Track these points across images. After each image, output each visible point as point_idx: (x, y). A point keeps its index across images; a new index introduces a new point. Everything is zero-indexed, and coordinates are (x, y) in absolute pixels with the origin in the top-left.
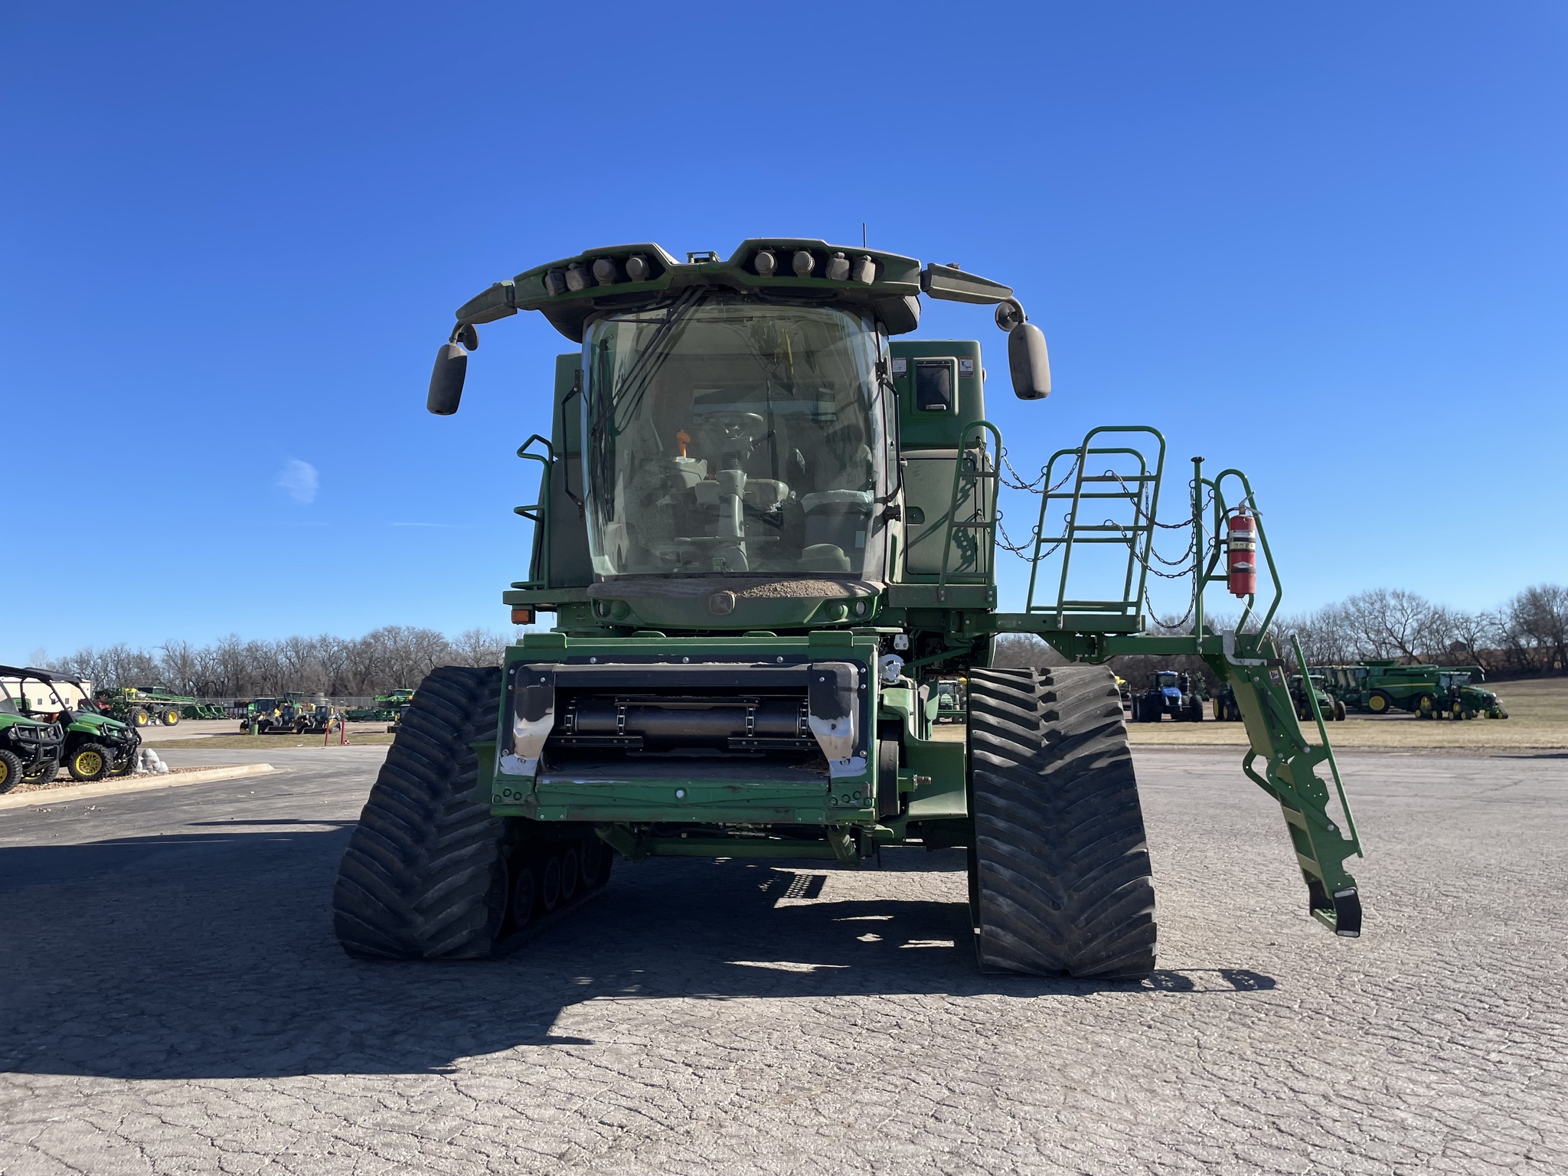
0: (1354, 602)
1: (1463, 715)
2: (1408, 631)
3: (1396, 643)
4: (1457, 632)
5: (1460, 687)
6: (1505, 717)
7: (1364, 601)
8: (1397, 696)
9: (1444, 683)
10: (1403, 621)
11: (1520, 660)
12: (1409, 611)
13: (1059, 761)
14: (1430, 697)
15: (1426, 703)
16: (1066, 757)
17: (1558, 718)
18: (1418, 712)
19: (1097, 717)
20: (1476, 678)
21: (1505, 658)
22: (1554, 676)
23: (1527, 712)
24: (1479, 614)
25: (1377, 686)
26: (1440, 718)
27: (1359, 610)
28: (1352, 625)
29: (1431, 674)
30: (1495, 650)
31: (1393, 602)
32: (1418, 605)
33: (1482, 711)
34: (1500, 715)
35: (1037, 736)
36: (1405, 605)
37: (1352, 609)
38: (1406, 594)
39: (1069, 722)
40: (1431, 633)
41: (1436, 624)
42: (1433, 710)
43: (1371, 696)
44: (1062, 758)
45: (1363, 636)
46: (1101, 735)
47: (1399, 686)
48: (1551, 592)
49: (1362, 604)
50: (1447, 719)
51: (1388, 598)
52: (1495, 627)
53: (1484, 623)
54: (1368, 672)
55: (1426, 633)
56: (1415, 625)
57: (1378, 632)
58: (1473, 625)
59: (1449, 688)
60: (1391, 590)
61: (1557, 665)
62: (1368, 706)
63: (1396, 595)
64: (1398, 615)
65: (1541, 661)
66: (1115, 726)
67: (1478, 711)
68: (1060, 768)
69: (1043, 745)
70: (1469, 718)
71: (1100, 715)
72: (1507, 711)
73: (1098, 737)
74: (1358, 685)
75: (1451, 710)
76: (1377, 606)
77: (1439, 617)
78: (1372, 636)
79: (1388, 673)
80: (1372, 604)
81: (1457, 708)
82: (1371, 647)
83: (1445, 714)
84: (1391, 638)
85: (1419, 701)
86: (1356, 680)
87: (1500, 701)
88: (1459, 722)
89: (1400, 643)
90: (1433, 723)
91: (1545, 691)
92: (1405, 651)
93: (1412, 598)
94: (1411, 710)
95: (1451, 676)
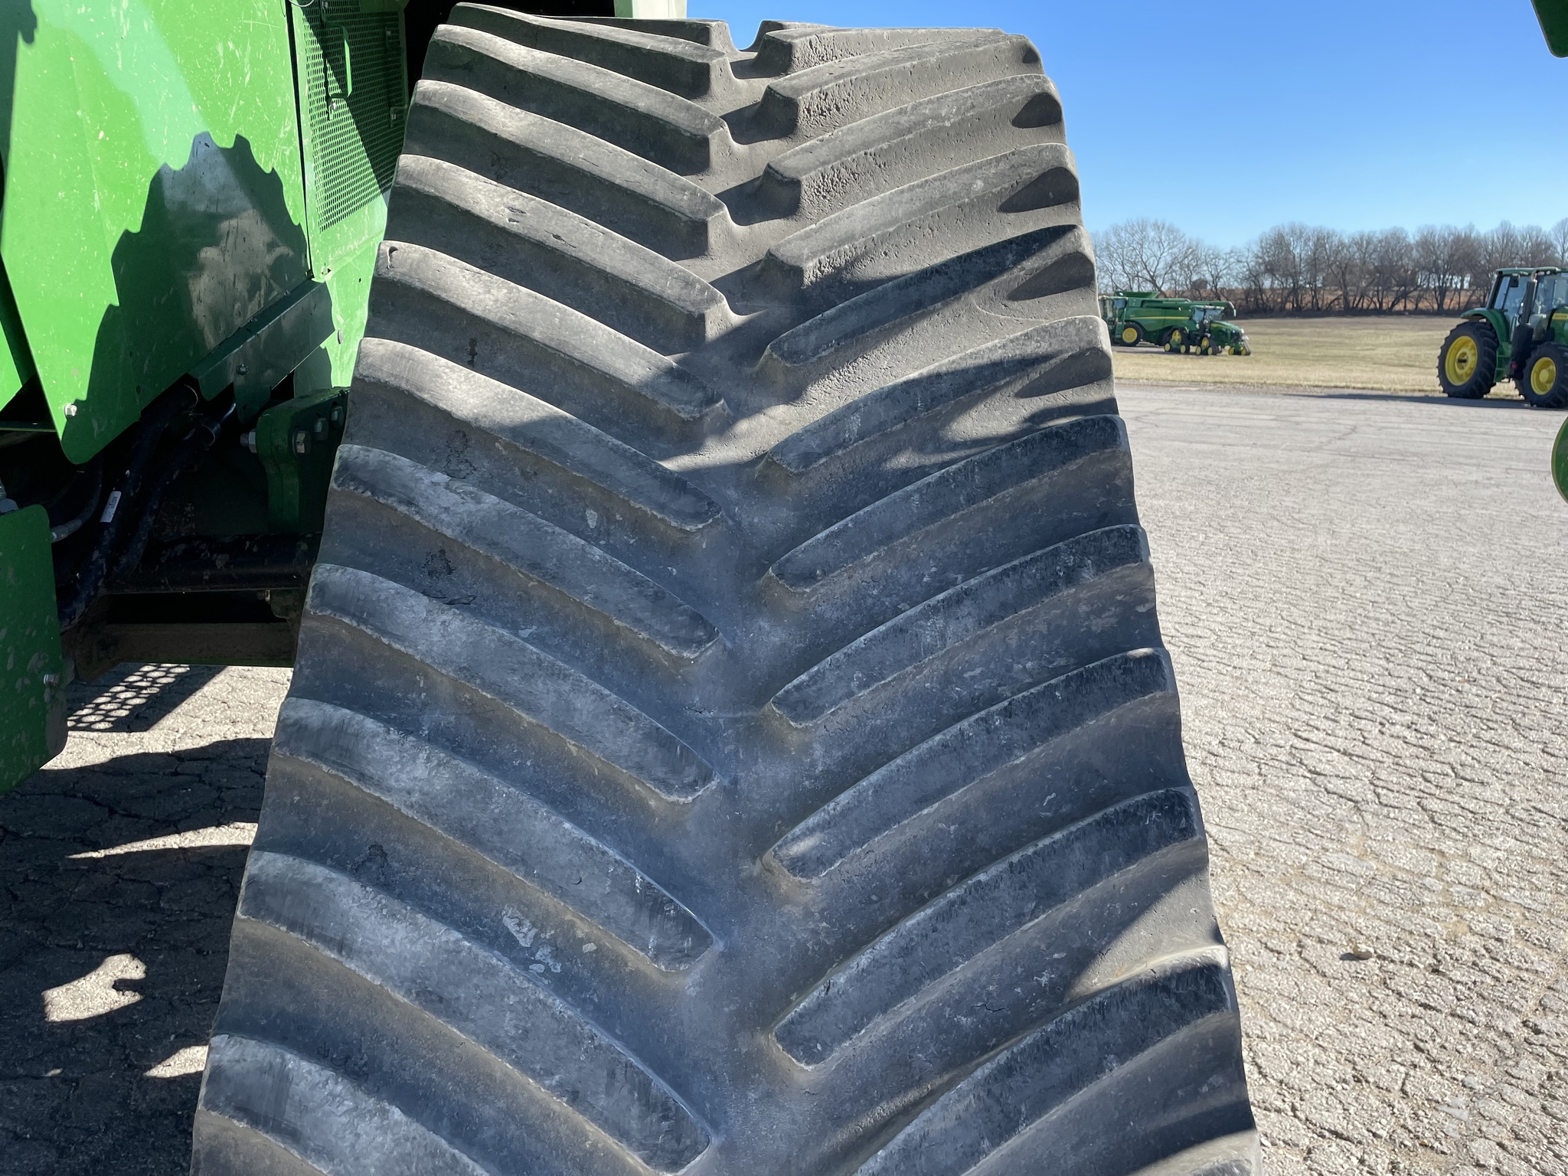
0: (1117, 234)
1: (1210, 350)
2: (1161, 265)
3: (1148, 277)
4: (1205, 268)
5: (1211, 322)
6: (1248, 354)
7: (1126, 231)
8: (1148, 329)
9: (1197, 317)
10: (1159, 254)
11: (1256, 299)
12: (1165, 244)
13: (780, 411)
14: (1182, 330)
15: (1177, 337)
16: (814, 391)
17: (1295, 357)
18: (1168, 346)
19: (968, 209)
20: (1227, 314)
21: (1243, 296)
22: (1285, 316)
23: (1265, 350)
24: (1228, 251)
25: (1133, 318)
26: (1187, 352)
27: (1119, 242)
28: (1111, 256)
29: (1186, 307)
30: (1237, 289)
31: (1152, 234)
32: (1175, 238)
33: (1227, 347)
34: (1244, 352)
35: (688, 283)
36: (1163, 238)
37: (1114, 239)
38: (1167, 225)
39: (843, 228)
40: (1181, 268)
41: (1189, 259)
42: (1182, 344)
43: (1126, 327)
44: (794, 395)
45: (1119, 268)
46: (987, 289)
47: (1152, 320)
48: (1298, 232)
49: (1123, 234)
50: (1195, 354)
51: (1149, 229)
52: (1241, 265)
53: (1232, 260)
54: (1126, 302)
55: (1176, 268)
56: (1169, 259)
57: (1134, 264)
58: (1222, 262)
59: (1201, 323)
60: (1152, 221)
61: (1289, 306)
62: (1121, 339)
63: (1157, 227)
64: (1156, 248)
65: (1275, 301)
66: (1055, 251)
67: (1223, 347)
68: (782, 448)
69: (712, 330)
70: (1215, 353)
71: (982, 200)
72: (1250, 348)
73: (972, 298)
74: (1115, 316)
75: (1199, 345)
76: (1137, 237)
77: (1192, 251)
78: (1127, 269)
79: (1146, 304)
80: (1133, 235)
81: (1205, 343)
82: (1125, 280)
83: (1193, 349)
84: (1145, 271)
85: (1170, 335)
86: (1113, 310)
87: (1246, 338)
88: (1206, 358)
89: (1152, 277)
90: (1181, 357)
91: (1276, 331)
92: (1155, 285)
93: (1171, 231)
94: (1160, 343)
95: (1205, 310)
